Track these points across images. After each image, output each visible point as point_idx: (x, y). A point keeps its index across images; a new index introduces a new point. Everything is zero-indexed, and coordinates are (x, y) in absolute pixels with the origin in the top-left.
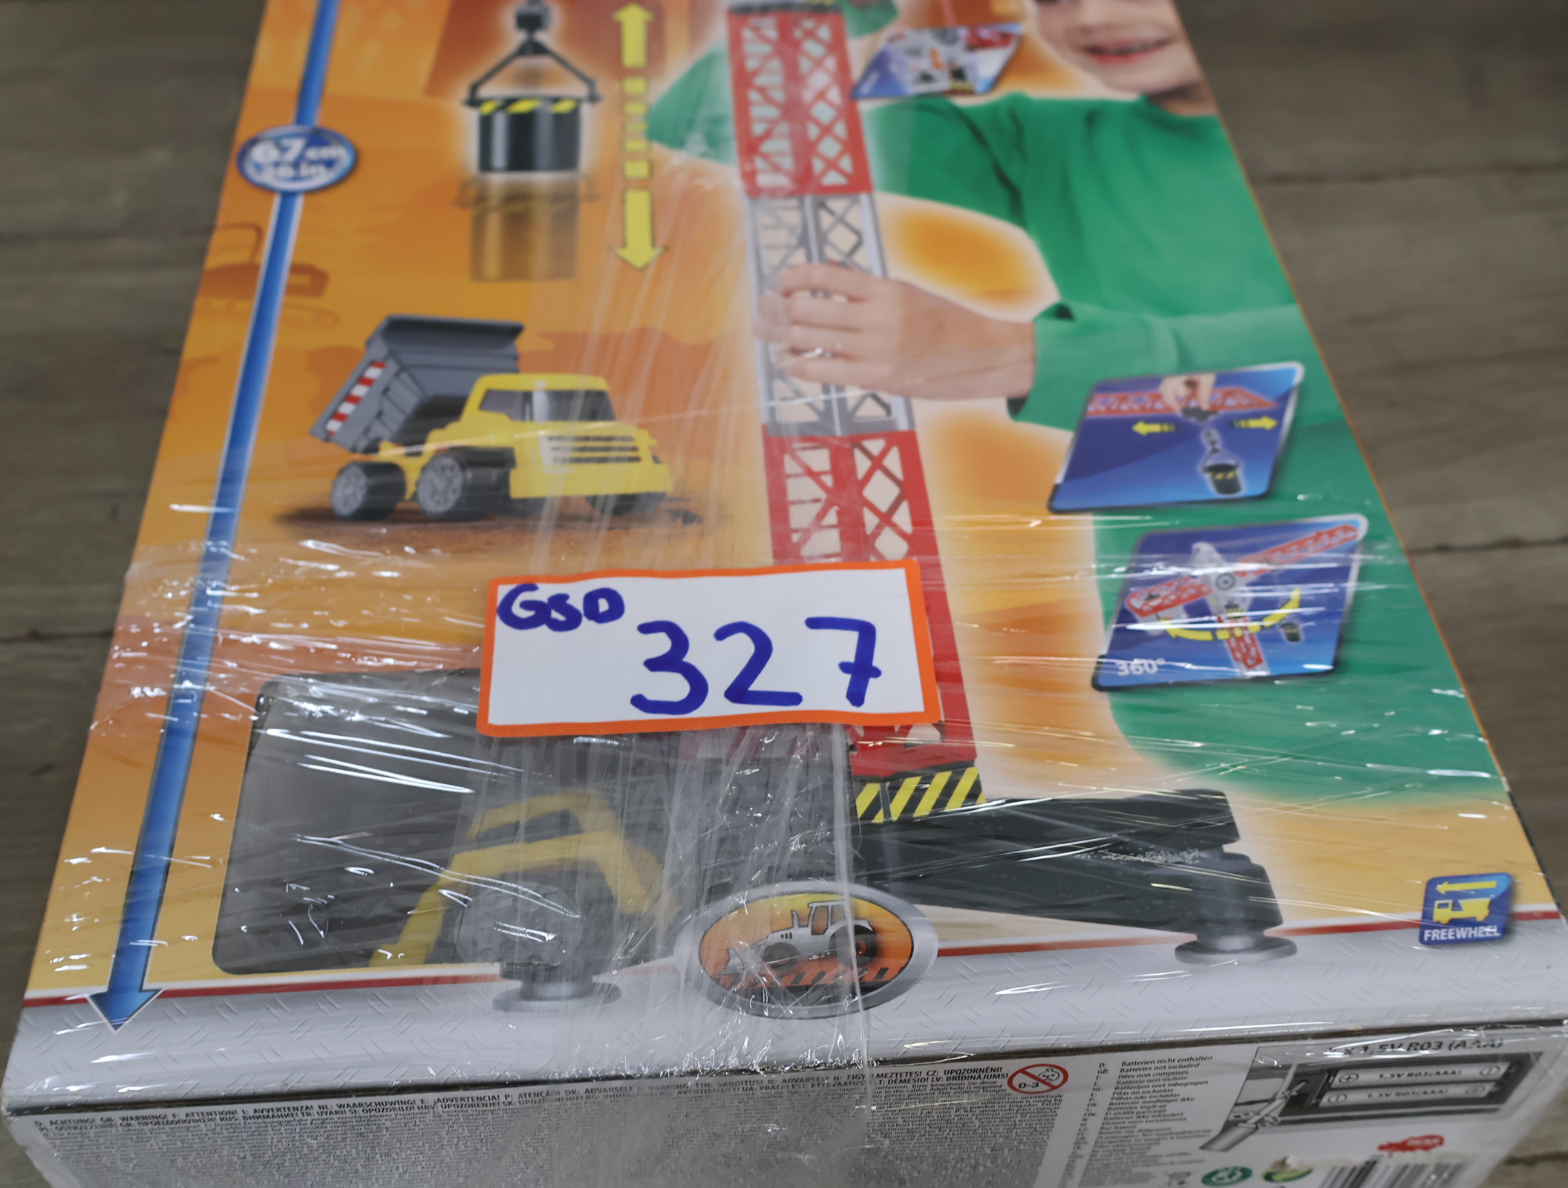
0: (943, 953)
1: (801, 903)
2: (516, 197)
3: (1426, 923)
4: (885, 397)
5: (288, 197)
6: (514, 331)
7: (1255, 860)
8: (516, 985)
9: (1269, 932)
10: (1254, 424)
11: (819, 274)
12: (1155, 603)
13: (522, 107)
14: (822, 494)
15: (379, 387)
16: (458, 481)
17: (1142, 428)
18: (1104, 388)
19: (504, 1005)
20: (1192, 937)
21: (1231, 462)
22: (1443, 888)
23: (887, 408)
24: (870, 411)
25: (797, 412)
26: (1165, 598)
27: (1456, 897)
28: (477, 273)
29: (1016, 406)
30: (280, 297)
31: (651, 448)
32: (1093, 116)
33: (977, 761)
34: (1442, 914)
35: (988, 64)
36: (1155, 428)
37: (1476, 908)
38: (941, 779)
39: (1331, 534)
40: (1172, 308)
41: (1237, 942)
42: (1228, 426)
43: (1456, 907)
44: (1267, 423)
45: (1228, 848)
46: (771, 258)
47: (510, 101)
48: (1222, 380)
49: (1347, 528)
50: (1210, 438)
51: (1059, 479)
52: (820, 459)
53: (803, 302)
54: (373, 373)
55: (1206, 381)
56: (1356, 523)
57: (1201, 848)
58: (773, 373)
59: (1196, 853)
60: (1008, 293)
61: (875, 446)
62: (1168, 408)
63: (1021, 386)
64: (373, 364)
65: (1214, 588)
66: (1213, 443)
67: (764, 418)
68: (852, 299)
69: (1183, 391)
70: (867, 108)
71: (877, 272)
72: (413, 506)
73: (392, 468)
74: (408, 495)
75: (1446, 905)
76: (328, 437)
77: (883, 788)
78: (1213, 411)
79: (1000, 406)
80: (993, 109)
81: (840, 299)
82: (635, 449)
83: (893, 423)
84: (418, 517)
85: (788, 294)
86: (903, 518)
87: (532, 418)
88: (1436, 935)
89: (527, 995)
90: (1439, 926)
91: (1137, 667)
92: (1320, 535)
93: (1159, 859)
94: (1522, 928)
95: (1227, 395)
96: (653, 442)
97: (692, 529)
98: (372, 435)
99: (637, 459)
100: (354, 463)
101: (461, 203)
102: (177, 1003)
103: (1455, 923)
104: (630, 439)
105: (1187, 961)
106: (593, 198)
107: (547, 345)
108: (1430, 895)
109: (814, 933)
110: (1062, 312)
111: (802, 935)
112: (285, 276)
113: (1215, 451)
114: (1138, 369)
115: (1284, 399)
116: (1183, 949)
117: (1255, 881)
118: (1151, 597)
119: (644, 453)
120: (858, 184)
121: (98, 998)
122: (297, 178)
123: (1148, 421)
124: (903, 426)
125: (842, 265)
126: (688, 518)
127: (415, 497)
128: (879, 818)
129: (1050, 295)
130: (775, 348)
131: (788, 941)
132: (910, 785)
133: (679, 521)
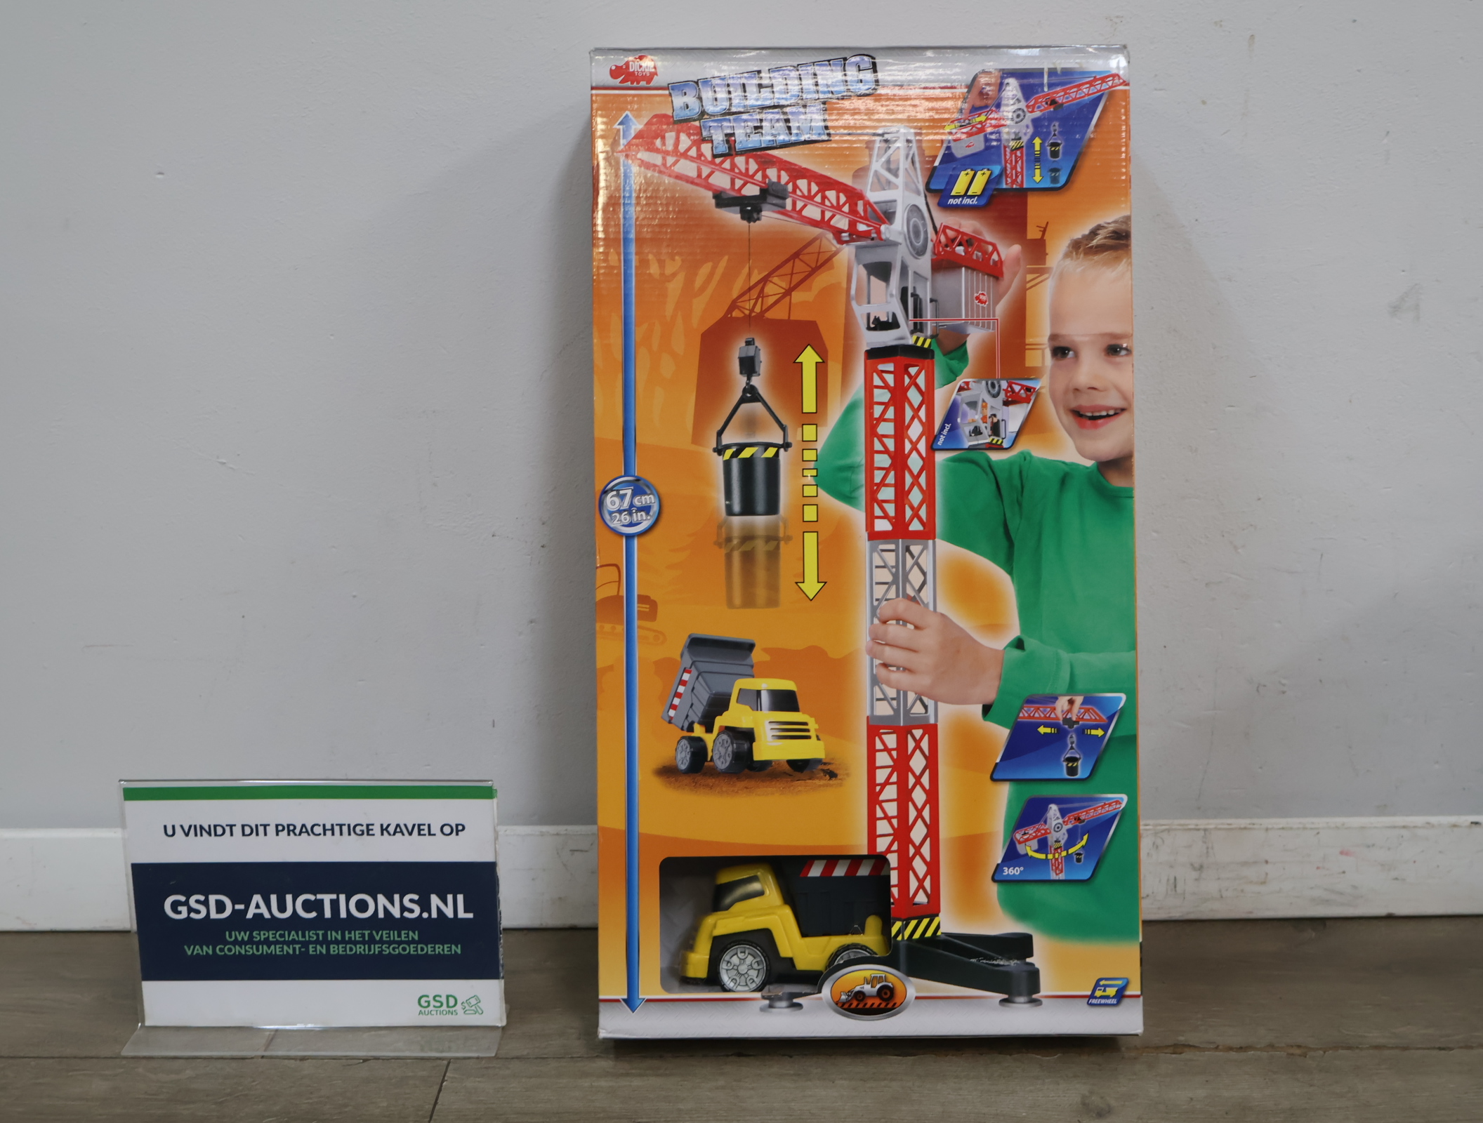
0: (917, 998)
1: (868, 974)
2: (748, 537)
3: (1092, 996)
4: (925, 699)
5: (629, 537)
6: (751, 646)
7: (1037, 966)
8: (767, 1002)
9: (1035, 996)
10: (1094, 732)
11: (902, 606)
12: (1026, 837)
13: (747, 453)
14: (891, 763)
15: (690, 686)
16: (730, 749)
17: (1042, 730)
18: (1030, 701)
19: (762, 1010)
20: (1006, 996)
21: (1078, 756)
22: (1102, 983)
23: (926, 707)
24: (918, 708)
25: (883, 710)
26: (1031, 835)
27: (1106, 986)
28: (730, 603)
29: (987, 709)
30: (636, 623)
31: (816, 730)
32: (1065, 476)
33: (940, 914)
34: (1098, 993)
35: (1014, 417)
36: (1048, 730)
37: (1111, 992)
38: (925, 921)
39: (1110, 805)
40: (1074, 648)
41: (1022, 999)
42: (1081, 732)
43: (1104, 991)
44: (1100, 732)
45: (1028, 960)
46: (879, 591)
47: (742, 447)
48: (1086, 702)
49: (1118, 802)
50: (1072, 739)
51: (998, 761)
52: (891, 740)
53: (893, 628)
54: (686, 677)
55: (1079, 700)
56: (1122, 799)
57: (1018, 959)
58: (875, 681)
59: (1016, 961)
60: (994, 627)
61: (918, 733)
62: (1057, 718)
63: (991, 696)
64: (685, 671)
65: (1052, 831)
66: (1072, 743)
67: (868, 713)
68: (917, 627)
69: (1066, 707)
70: (940, 457)
71: (931, 608)
72: (711, 764)
73: (700, 740)
74: (709, 759)
75: (1101, 990)
76: (670, 721)
77: (903, 923)
78: (1077, 722)
79: (978, 709)
80: (1010, 463)
81: (911, 627)
82: (808, 730)
83: (927, 718)
84: (714, 773)
85: (884, 622)
86: (925, 780)
87: (761, 710)
88: (1094, 1001)
89: (771, 1006)
90: (1096, 998)
91: (1012, 872)
92: (1105, 804)
93: (1002, 963)
94: (1126, 1001)
95: (1087, 711)
96: (817, 726)
97: (833, 782)
98: (690, 720)
99: (808, 737)
100: (683, 738)
101: (719, 545)
102: (652, 1004)
103: (1102, 997)
104: (805, 724)
105: (1003, 1006)
106: (788, 539)
107: (766, 658)
108: (1097, 985)
109: (872, 987)
110: (1019, 644)
111: (867, 988)
112: (636, 606)
113: (1072, 748)
114: (1048, 691)
115: (1111, 718)
116: (1003, 1001)
117: (1034, 975)
118: (1025, 834)
119: (812, 733)
120: (928, 533)
121: (624, 1000)
122: (631, 525)
123: (1046, 725)
124: (932, 721)
125: (913, 599)
126: (832, 775)
127: (712, 759)
128: (900, 938)
129: (1015, 632)
130: (877, 662)
131: (862, 990)
132: (913, 923)
133: (827, 776)
